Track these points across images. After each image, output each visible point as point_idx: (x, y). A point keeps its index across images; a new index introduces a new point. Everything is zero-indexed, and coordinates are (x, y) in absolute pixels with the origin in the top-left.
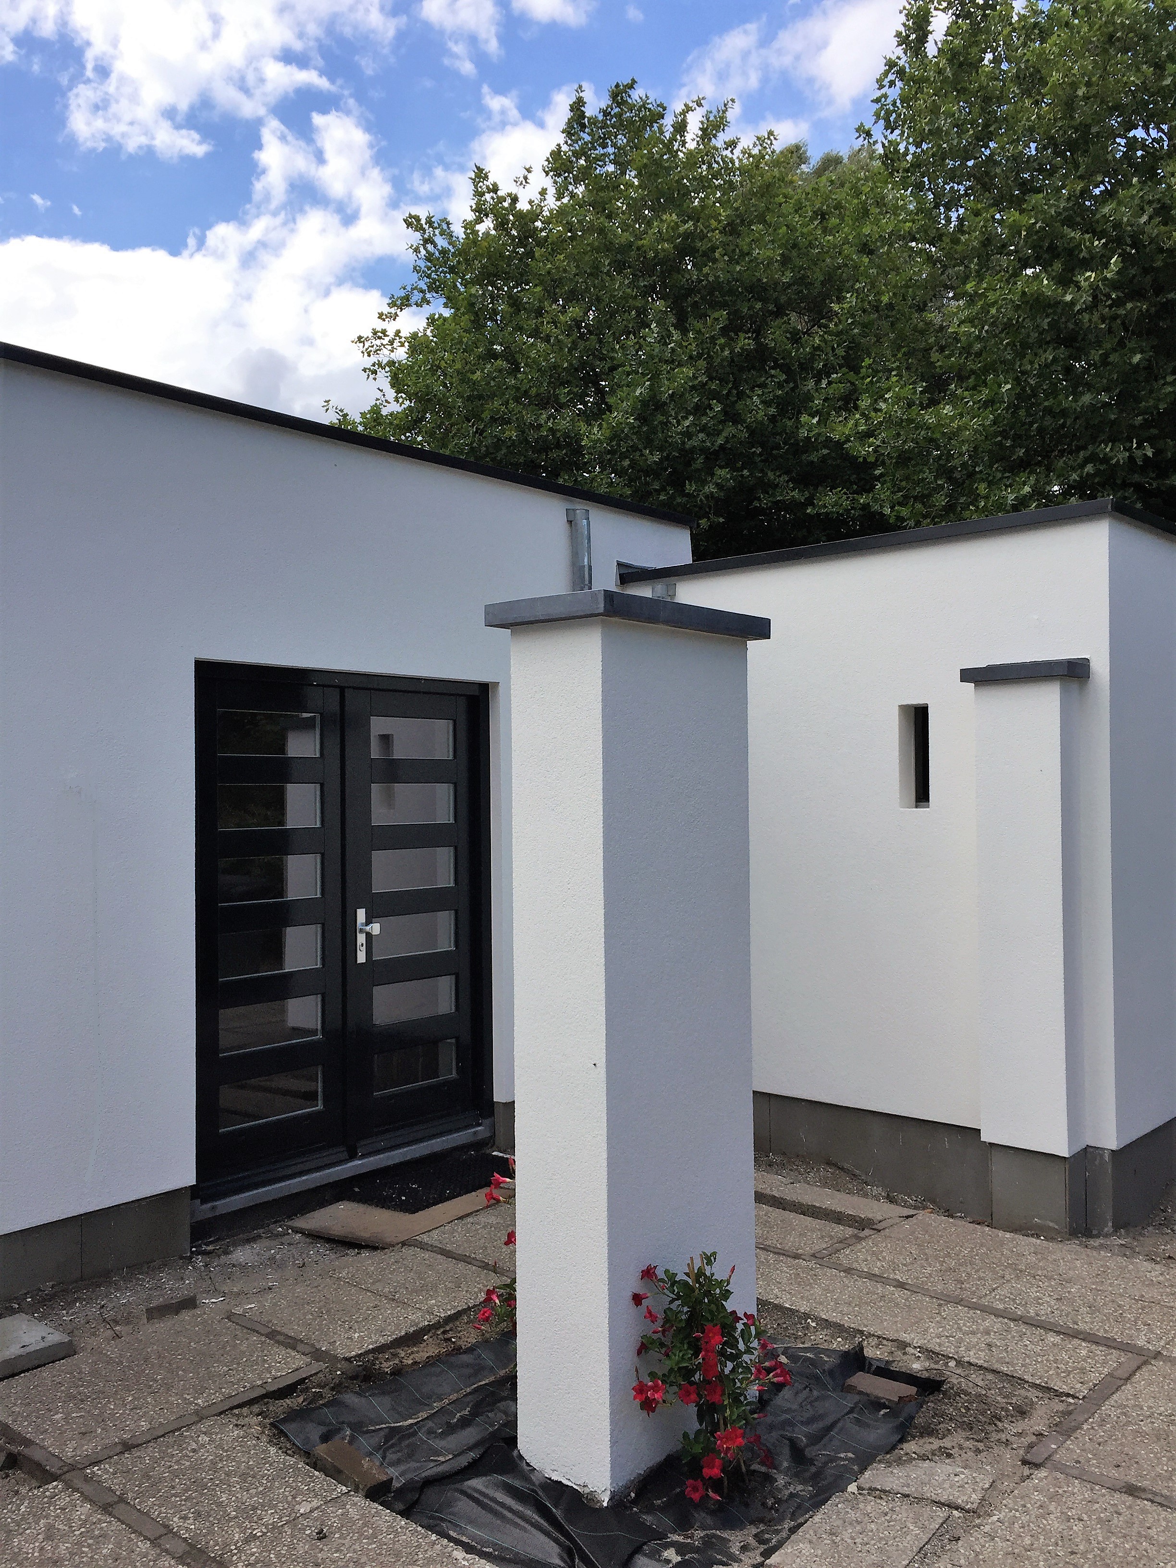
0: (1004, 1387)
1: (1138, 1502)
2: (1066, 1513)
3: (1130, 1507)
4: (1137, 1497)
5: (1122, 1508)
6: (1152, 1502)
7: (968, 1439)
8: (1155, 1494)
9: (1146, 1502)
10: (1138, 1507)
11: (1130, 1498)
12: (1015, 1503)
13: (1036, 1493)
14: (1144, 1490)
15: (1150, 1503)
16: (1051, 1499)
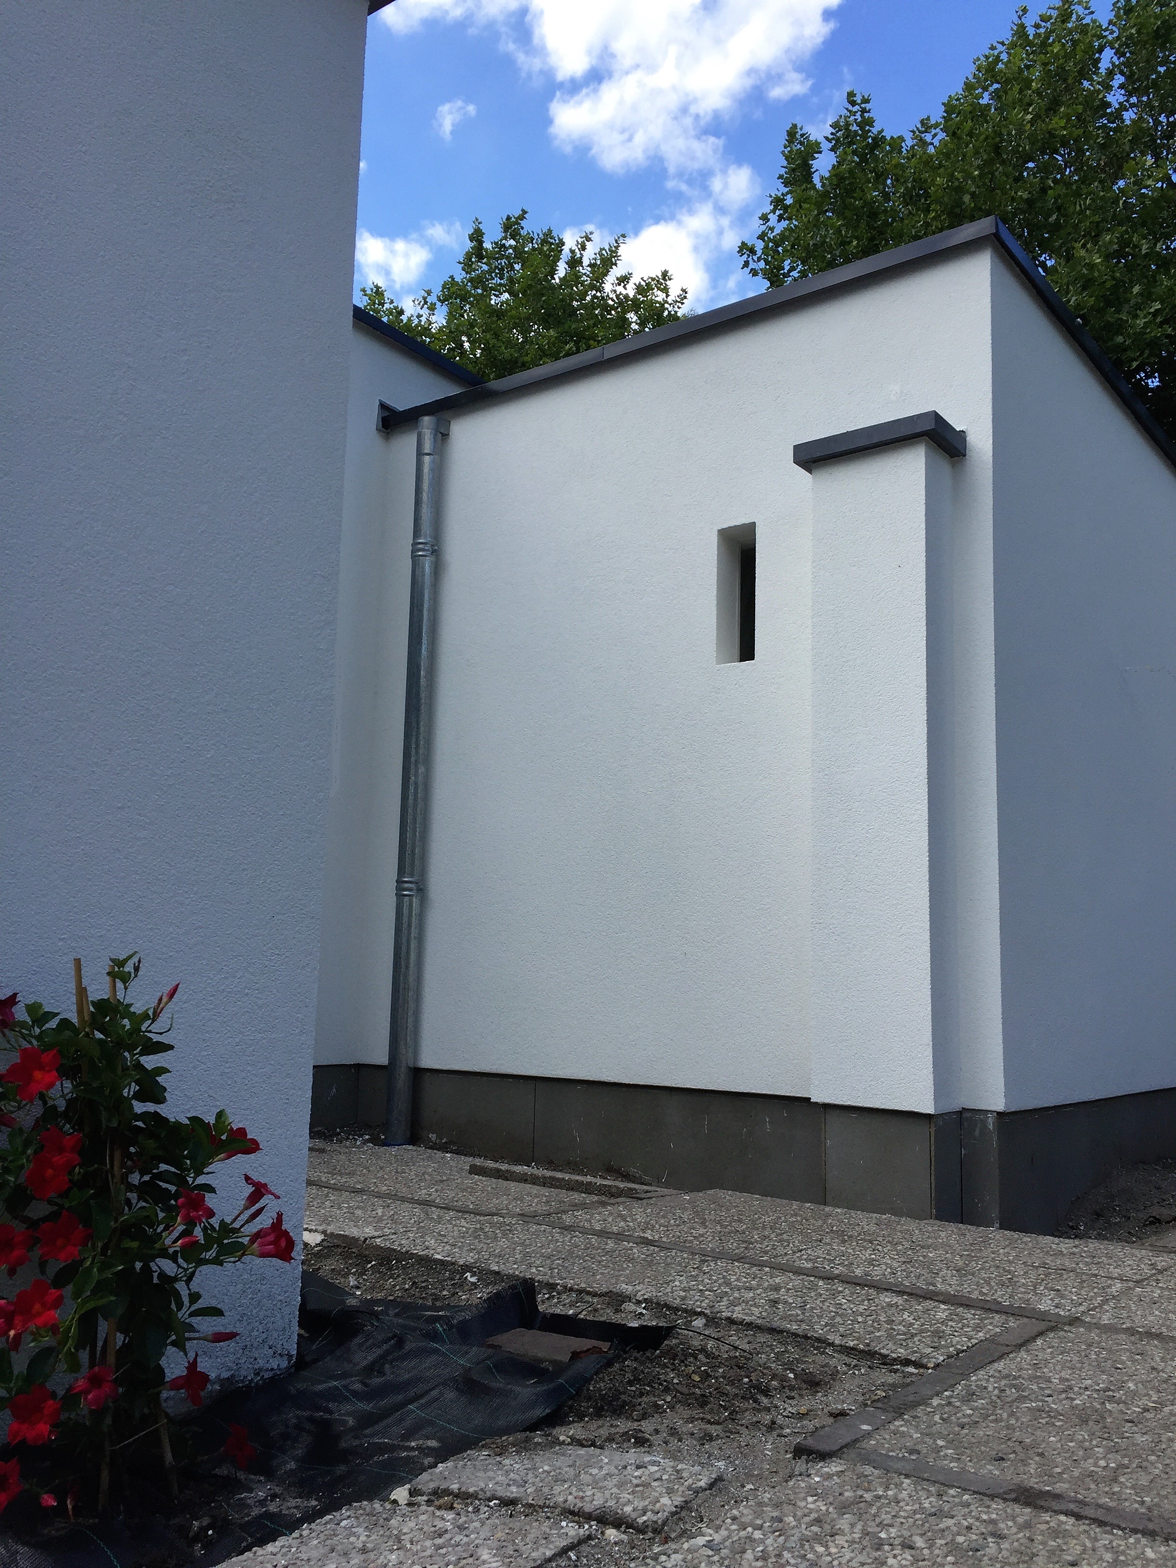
0: (786, 1351)
1: (1046, 1517)
2: (875, 1535)
3: (1027, 1525)
4: (1042, 1507)
5: (1006, 1526)
6: (1078, 1517)
7: (692, 1420)
8: (1083, 1503)
9: (1063, 1518)
10: (1044, 1527)
11: (1028, 1510)
12: (758, 1515)
13: (810, 1499)
14: (1057, 1497)
15: (1072, 1520)
16: (844, 1508)
